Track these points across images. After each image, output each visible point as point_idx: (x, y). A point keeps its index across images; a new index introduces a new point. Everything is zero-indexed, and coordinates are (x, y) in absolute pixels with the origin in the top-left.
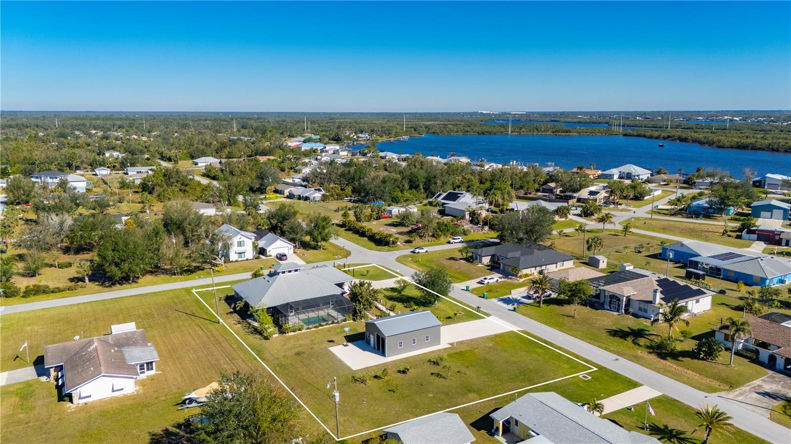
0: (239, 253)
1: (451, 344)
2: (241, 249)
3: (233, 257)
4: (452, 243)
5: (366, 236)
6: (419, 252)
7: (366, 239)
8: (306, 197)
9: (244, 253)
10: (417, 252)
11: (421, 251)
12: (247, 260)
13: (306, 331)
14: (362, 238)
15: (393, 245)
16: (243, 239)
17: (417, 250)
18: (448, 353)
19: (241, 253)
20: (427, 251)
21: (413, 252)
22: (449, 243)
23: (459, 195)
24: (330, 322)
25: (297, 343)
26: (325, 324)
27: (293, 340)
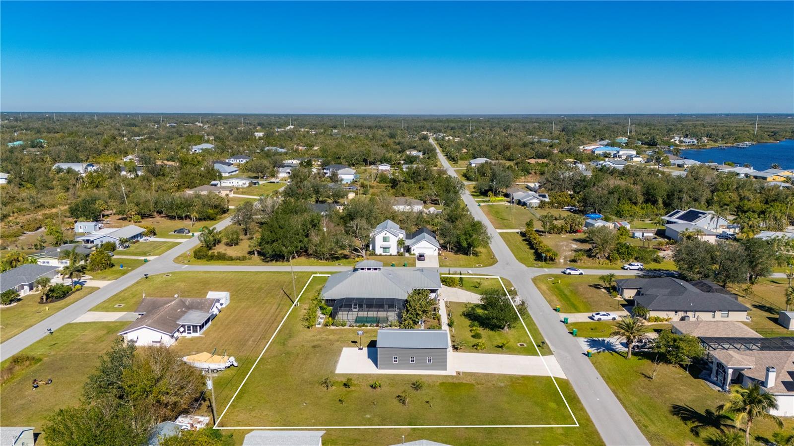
0: (384, 248)
1: (459, 373)
2: (386, 244)
3: (379, 251)
4: (627, 269)
5: (533, 249)
6: (569, 274)
9: (389, 248)
10: (567, 273)
11: (573, 272)
12: (391, 255)
13: (349, 327)
15: (551, 262)
16: (388, 235)
17: (568, 271)
18: (444, 381)
19: (386, 248)
20: (581, 274)
21: (564, 273)
22: (623, 268)
23: (700, 215)
24: (375, 325)
25: (326, 337)
26: (369, 325)
27: (327, 333)
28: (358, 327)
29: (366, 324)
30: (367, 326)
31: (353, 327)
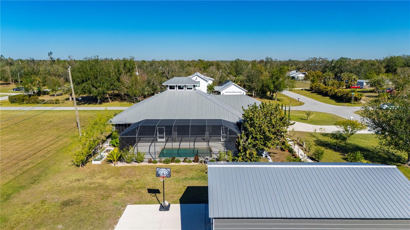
5: (328, 96)
7: (328, 98)
8: (292, 77)
13: (147, 164)
14: (325, 97)
16: (199, 79)
24: (192, 159)
25: (101, 181)
26: (182, 159)
27: (105, 175)
28: (164, 162)
29: (176, 158)
30: (178, 161)
31: (156, 162)
